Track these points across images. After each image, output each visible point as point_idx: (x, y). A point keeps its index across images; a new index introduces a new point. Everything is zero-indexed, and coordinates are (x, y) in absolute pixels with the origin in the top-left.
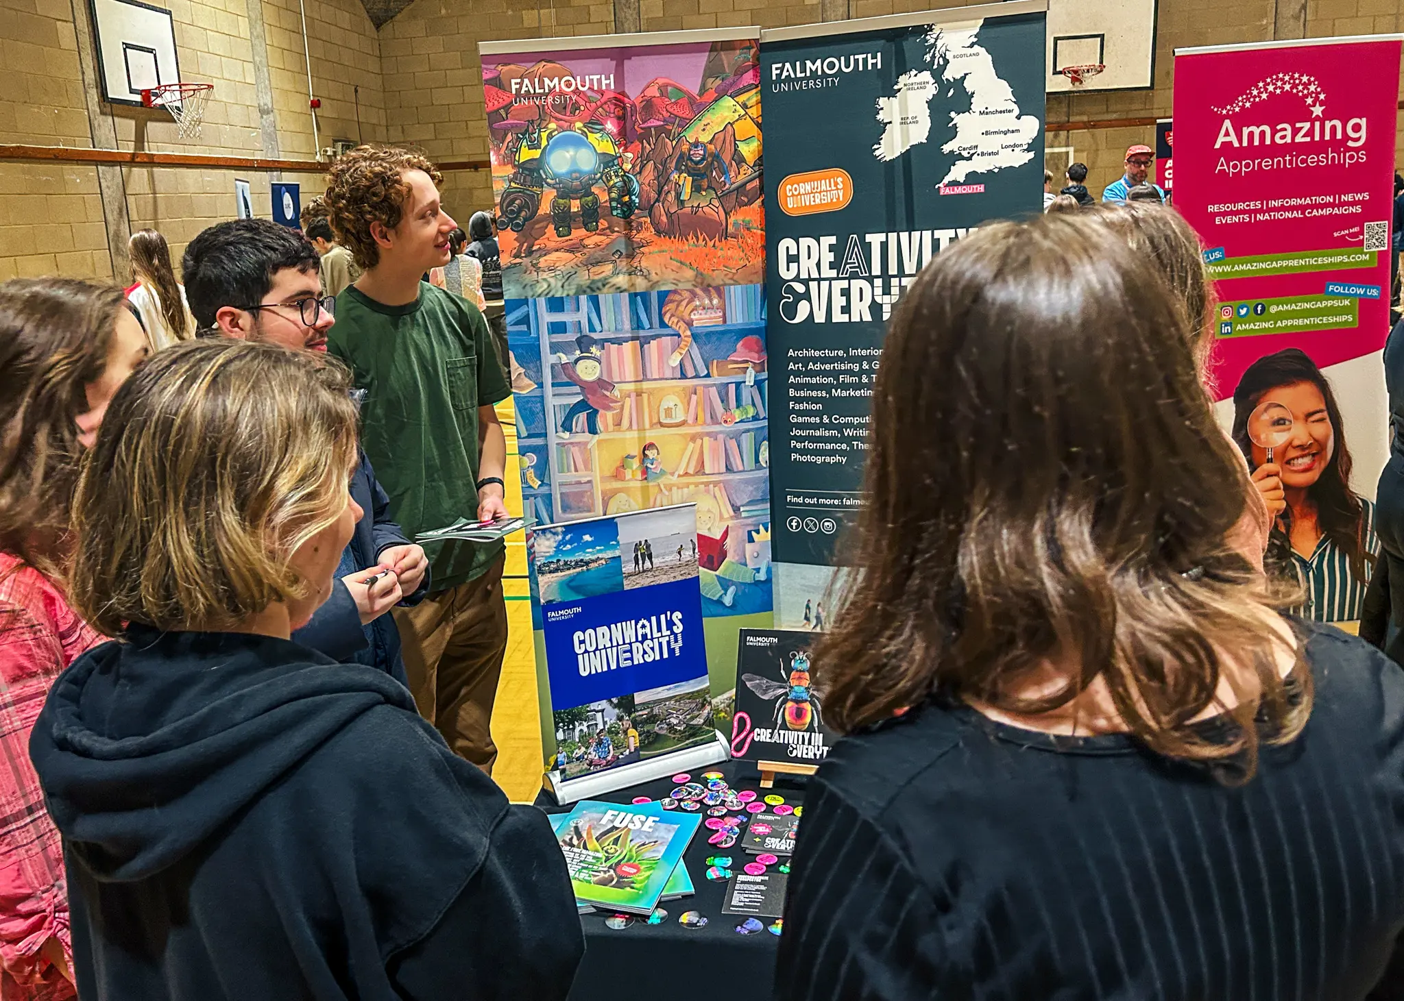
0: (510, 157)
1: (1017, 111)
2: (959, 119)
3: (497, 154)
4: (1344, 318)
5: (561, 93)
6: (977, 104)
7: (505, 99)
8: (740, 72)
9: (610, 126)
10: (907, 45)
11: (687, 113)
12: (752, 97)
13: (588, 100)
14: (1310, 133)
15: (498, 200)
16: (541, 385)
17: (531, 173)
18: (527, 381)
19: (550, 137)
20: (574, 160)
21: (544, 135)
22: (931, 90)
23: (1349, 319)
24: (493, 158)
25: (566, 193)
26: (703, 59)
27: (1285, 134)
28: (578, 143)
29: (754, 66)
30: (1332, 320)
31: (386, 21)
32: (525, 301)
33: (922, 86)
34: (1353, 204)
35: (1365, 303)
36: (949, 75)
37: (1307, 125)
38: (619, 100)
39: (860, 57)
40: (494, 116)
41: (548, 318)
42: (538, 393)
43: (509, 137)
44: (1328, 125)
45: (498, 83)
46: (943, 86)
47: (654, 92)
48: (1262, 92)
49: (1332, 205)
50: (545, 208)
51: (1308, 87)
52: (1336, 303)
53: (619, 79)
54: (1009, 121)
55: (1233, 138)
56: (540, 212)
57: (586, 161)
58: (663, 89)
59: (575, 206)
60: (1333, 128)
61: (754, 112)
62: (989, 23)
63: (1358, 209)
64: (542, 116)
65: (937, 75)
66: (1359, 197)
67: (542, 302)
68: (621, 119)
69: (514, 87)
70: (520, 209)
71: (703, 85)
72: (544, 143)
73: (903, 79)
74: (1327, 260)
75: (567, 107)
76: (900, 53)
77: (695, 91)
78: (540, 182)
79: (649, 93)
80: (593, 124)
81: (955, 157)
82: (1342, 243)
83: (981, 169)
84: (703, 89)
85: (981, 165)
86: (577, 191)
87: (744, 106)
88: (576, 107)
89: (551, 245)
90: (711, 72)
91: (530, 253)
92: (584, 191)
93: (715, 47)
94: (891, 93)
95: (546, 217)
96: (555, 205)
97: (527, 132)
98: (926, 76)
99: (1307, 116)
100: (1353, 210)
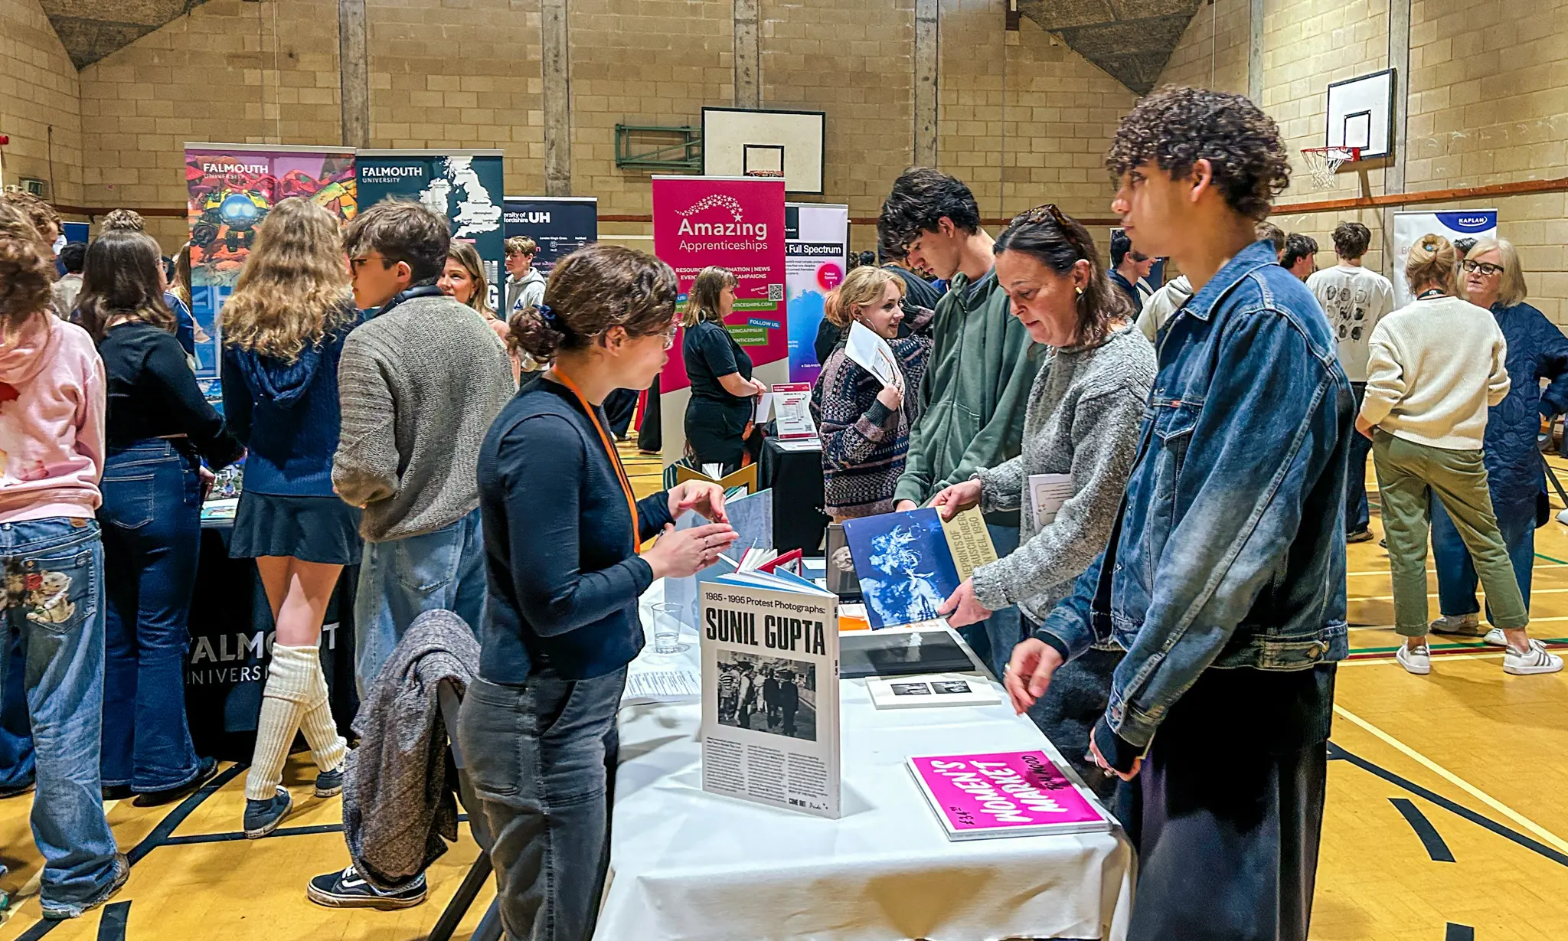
0: (200, 207)
1: (490, 203)
2: (461, 205)
3: (193, 203)
4: (759, 340)
5: (235, 173)
6: (470, 198)
7: (198, 174)
8: (344, 170)
9: (265, 193)
10: (434, 165)
11: (311, 190)
12: (351, 184)
13: (251, 178)
14: (734, 230)
15: (191, 229)
16: (213, 338)
17: (214, 216)
18: (204, 335)
19: (226, 196)
20: (241, 210)
21: (223, 195)
22: (448, 189)
23: (762, 340)
24: (190, 206)
25: (235, 228)
26: (323, 161)
27: (719, 230)
28: (244, 201)
29: (352, 168)
30: (753, 340)
31: (89, 63)
32: (206, 288)
33: (443, 186)
34: (762, 273)
35: (771, 331)
36: (456, 182)
37: (732, 226)
38: (271, 180)
39: (411, 169)
40: (192, 183)
41: (219, 298)
42: (211, 343)
43: (201, 195)
44: (745, 226)
45: (196, 165)
46: (454, 188)
47: (292, 177)
48: (705, 204)
49: (750, 273)
50: (221, 235)
51: (733, 205)
52: (755, 331)
53: (271, 168)
54: (487, 208)
55: (689, 229)
56: (218, 237)
57: (249, 211)
58: (298, 176)
59: (241, 235)
60: (748, 228)
61: (353, 192)
62: (475, 158)
63: (764, 276)
64: (222, 185)
65: (451, 182)
66: (764, 269)
67: (217, 290)
68: (272, 189)
69: (205, 169)
70: (206, 235)
71: (322, 175)
72: (223, 199)
73: (433, 182)
74: (748, 305)
75: (238, 182)
76: (431, 169)
77: (317, 178)
78: (219, 221)
79: (289, 177)
80: (254, 191)
81: (460, 225)
82: (756, 295)
83: (474, 231)
84: (322, 178)
85: (474, 229)
86: (242, 227)
87: (346, 189)
88: (244, 181)
89: (224, 256)
90: (325, 169)
91: (210, 260)
92: (247, 227)
93: (328, 156)
94: (428, 189)
95: (223, 241)
96: (227, 234)
97: (213, 192)
98: (445, 181)
99: (732, 221)
100: (761, 276)
